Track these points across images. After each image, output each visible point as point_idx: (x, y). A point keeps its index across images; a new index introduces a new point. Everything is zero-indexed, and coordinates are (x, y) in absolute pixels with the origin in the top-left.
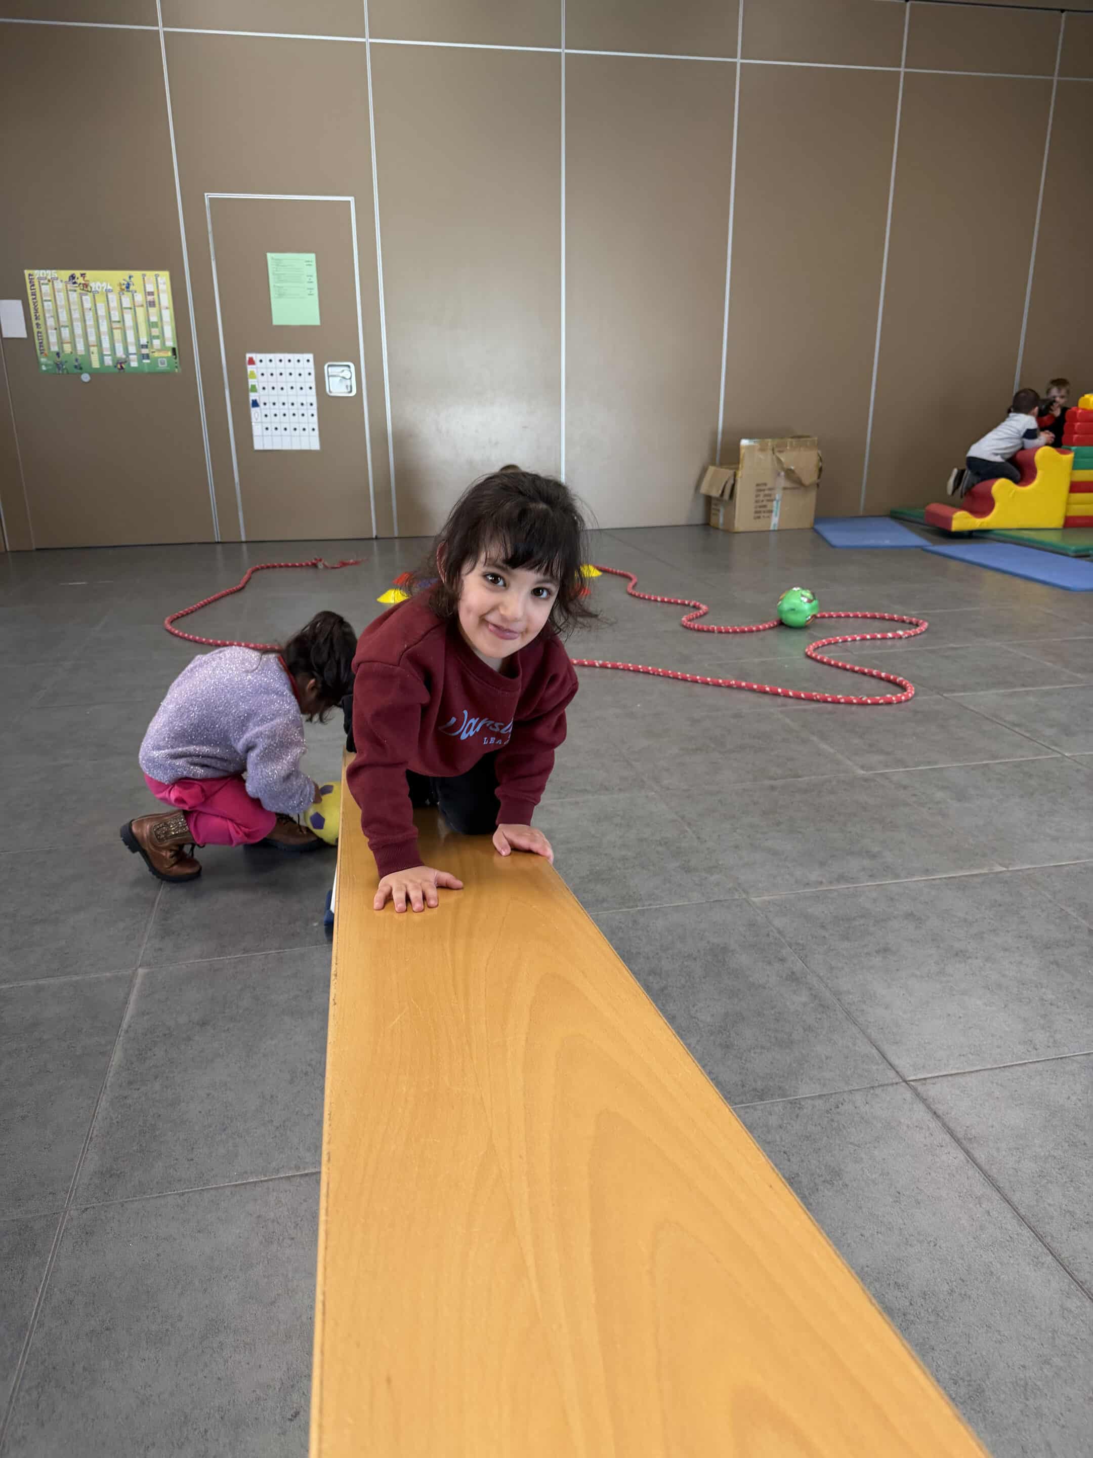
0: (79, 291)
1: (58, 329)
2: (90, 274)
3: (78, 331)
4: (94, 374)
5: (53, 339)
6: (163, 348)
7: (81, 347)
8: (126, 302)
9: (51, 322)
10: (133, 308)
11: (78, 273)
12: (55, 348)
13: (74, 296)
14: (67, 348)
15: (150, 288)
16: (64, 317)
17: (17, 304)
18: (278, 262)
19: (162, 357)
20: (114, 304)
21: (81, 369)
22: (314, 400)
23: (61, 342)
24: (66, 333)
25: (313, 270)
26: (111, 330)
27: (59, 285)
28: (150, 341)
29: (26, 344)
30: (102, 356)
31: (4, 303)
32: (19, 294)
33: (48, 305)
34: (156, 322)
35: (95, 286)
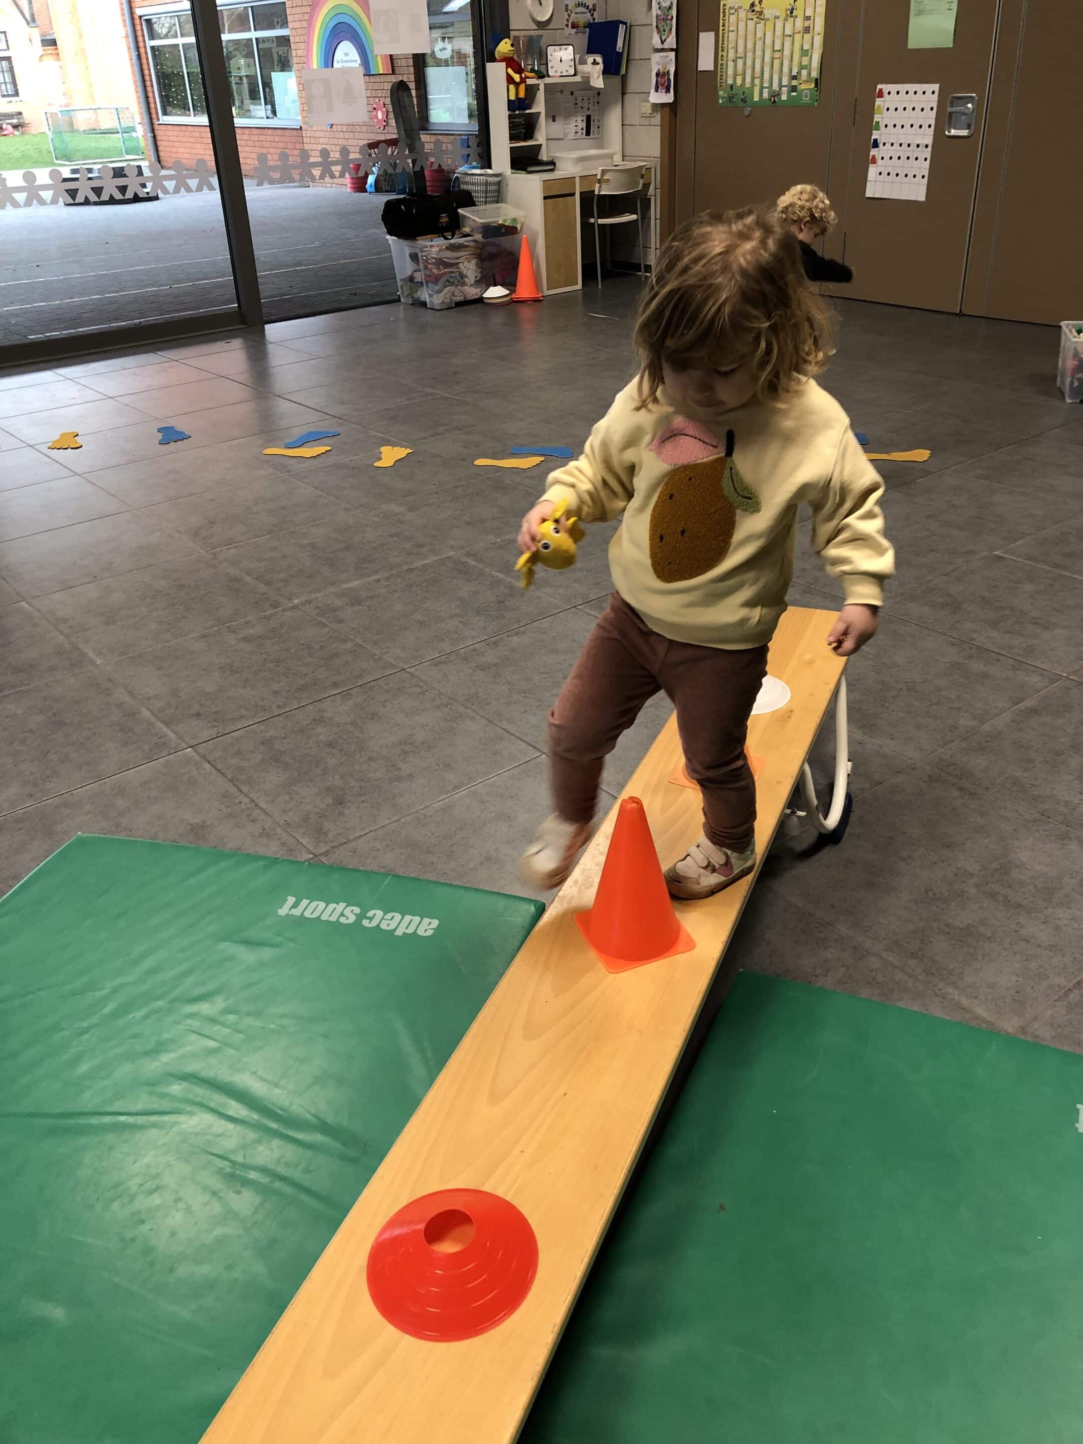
0: (755, 19)
1: (735, 60)
3: (749, 63)
4: (753, 107)
5: (730, 71)
6: (809, 79)
7: (748, 79)
9: (731, 55)
10: (793, 34)
12: (730, 81)
13: (751, 24)
14: (739, 81)
15: (809, 12)
16: (741, 49)
17: (712, 38)
19: (807, 88)
21: (745, 102)
22: (929, 140)
23: (735, 76)
24: (740, 62)
26: (773, 60)
27: (743, 14)
28: (799, 73)
29: (711, 75)
30: (762, 88)
31: (702, 35)
32: (713, 26)
33: (732, 36)
34: (808, 50)
35: (767, 13)
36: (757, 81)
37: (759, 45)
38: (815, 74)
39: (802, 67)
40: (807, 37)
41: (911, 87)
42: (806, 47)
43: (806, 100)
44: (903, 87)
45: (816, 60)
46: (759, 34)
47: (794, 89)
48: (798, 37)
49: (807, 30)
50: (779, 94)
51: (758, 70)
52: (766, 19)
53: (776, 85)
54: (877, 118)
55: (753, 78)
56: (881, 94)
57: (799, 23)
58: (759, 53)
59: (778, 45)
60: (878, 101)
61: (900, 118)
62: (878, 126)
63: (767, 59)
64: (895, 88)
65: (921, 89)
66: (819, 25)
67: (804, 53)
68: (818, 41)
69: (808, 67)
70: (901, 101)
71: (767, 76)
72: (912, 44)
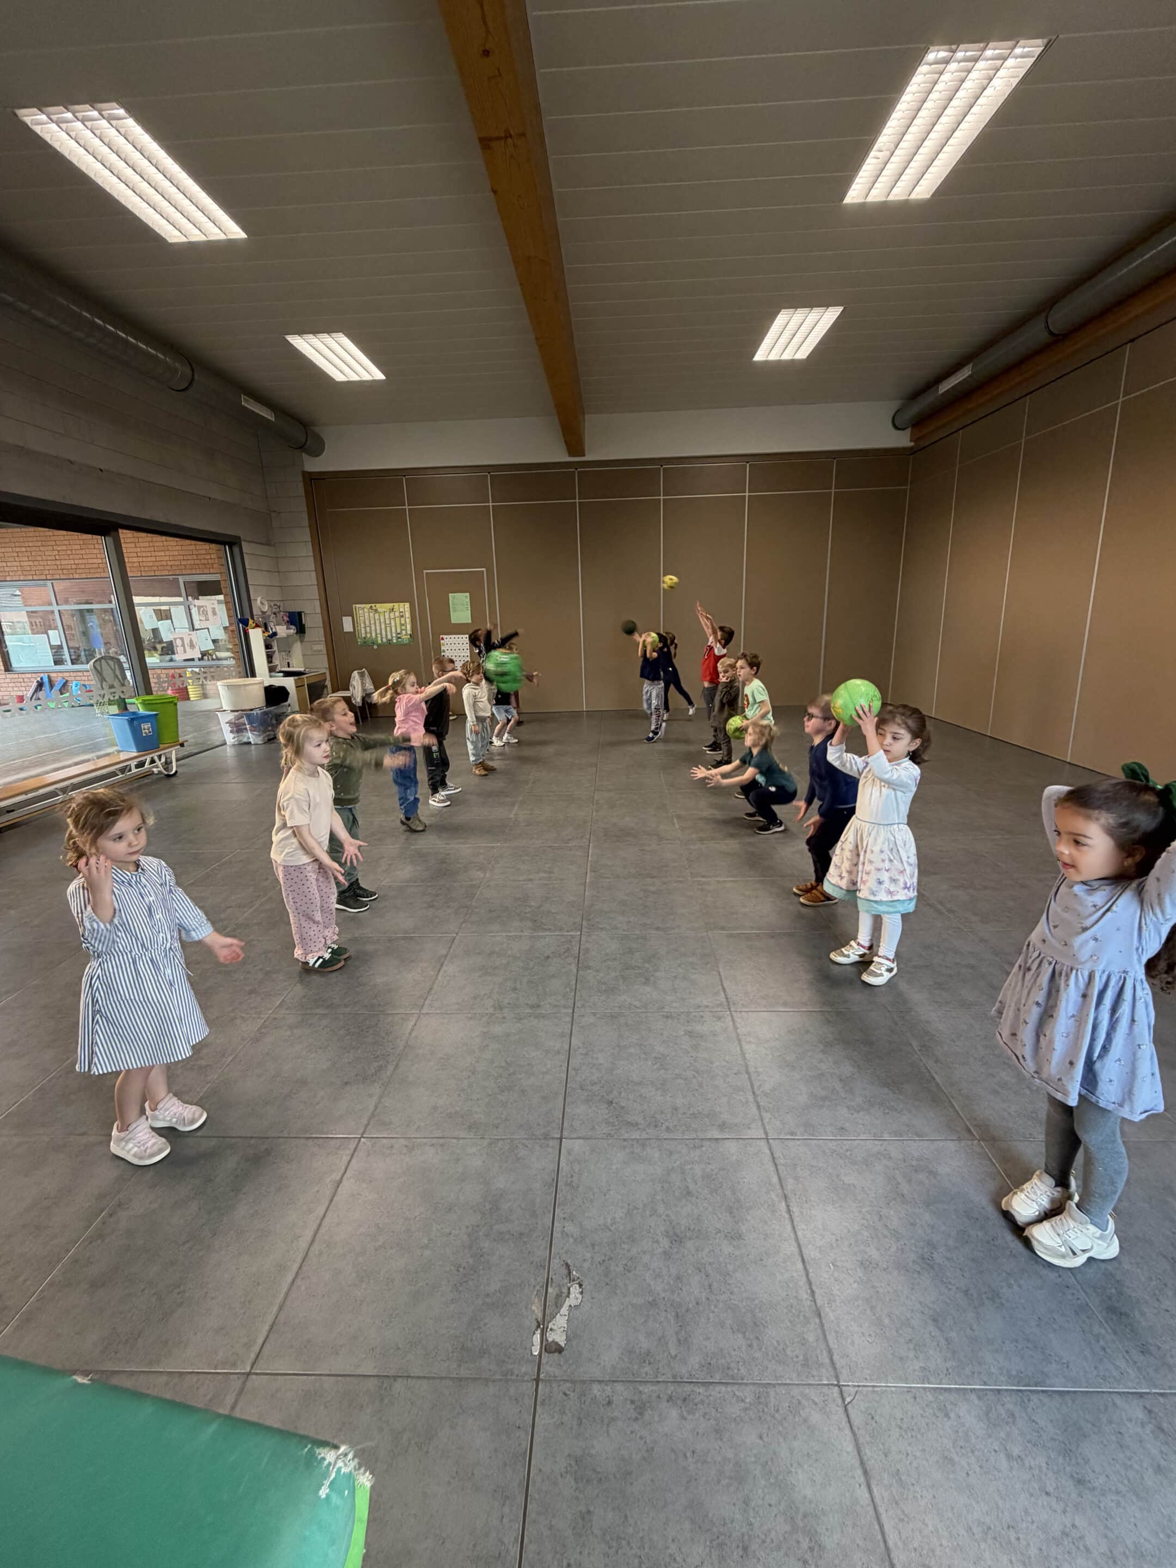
0: (373, 612)
1: (365, 628)
2: (378, 605)
3: (373, 628)
4: (379, 645)
5: (363, 632)
6: (406, 634)
7: (374, 635)
8: (392, 617)
9: (362, 625)
10: (395, 619)
11: (373, 605)
12: (364, 636)
13: (371, 615)
14: (369, 635)
15: (401, 610)
16: (367, 623)
17: (350, 619)
18: (454, 597)
19: (405, 638)
20: (387, 617)
21: (374, 643)
22: (469, 654)
23: (366, 633)
24: (368, 629)
25: (468, 600)
26: (386, 627)
27: (366, 610)
28: (401, 632)
29: (353, 634)
30: (382, 638)
31: (344, 618)
32: (351, 614)
33: (362, 618)
34: (404, 624)
35: (380, 610)
36: (379, 636)
37: (377, 622)
38: (409, 632)
39: (402, 630)
40: (403, 619)
41: (457, 636)
42: (403, 622)
43: (406, 642)
44: (453, 636)
45: (409, 627)
46: (377, 617)
47: (400, 638)
48: (397, 619)
49: (402, 616)
50: (392, 640)
51: (378, 631)
52: (379, 613)
53: (389, 637)
54: (443, 648)
55: (376, 634)
56: (443, 639)
57: (397, 614)
58: (378, 624)
59: (388, 622)
60: (442, 642)
61: (453, 647)
62: (444, 651)
63: (383, 626)
64: (448, 637)
65: (460, 636)
66: (408, 614)
67: (402, 625)
68: (408, 621)
69: (406, 630)
70: (453, 641)
71: (384, 633)
72: (452, 622)
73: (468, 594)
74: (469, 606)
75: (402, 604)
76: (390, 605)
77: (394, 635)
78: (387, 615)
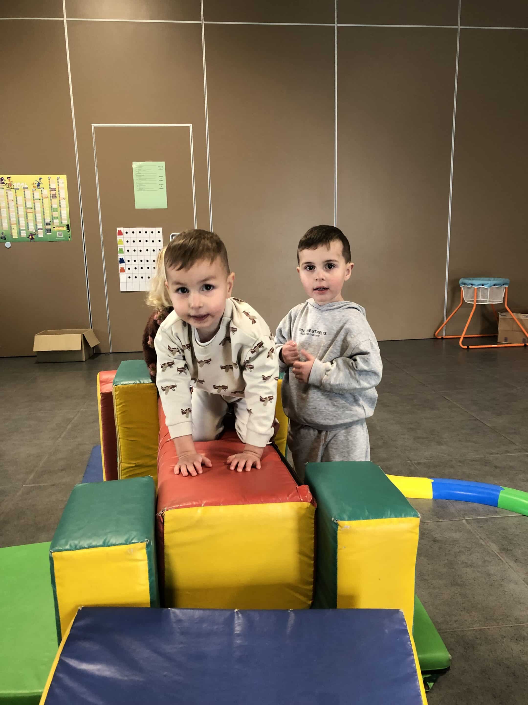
0: (5, 187)
2: (14, 178)
4: (13, 242)
6: (61, 225)
7: (5, 225)
8: (37, 195)
10: (42, 199)
11: (5, 177)
15: (53, 185)
18: (140, 168)
19: (59, 231)
20: (29, 196)
21: (5, 239)
25: (163, 172)
26: (26, 213)
28: (51, 221)
30: (19, 231)
34: (57, 208)
35: (16, 185)
36: (14, 226)
37: (12, 204)
38: (66, 222)
39: (53, 218)
40: (54, 200)
41: (143, 230)
42: (54, 206)
43: (60, 237)
45: (65, 213)
48: (46, 201)
49: (54, 196)
50: (36, 234)
51: (14, 219)
52: (16, 190)
53: (32, 229)
54: (120, 247)
55: (10, 224)
56: (120, 233)
57: (46, 192)
58: (13, 209)
59: (29, 205)
60: (119, 238)
61: (138, 246)
62: (122, 251)
64: (130, 230)
65: (149, 230)
66: (64, 193)
67: (53, 209)
68: (65, 203)
69: (59, 218)
70: (137, 237)
71: (23, 223)
72: (137, 207)
73: (163, 164)
74: (164, 183)
75: (54, 177)
76: (34, 178)
77: (40, 226)
78: (29, 193)
